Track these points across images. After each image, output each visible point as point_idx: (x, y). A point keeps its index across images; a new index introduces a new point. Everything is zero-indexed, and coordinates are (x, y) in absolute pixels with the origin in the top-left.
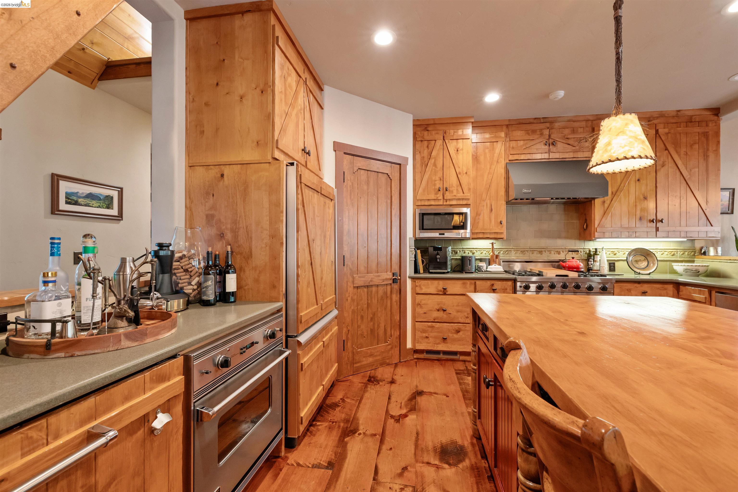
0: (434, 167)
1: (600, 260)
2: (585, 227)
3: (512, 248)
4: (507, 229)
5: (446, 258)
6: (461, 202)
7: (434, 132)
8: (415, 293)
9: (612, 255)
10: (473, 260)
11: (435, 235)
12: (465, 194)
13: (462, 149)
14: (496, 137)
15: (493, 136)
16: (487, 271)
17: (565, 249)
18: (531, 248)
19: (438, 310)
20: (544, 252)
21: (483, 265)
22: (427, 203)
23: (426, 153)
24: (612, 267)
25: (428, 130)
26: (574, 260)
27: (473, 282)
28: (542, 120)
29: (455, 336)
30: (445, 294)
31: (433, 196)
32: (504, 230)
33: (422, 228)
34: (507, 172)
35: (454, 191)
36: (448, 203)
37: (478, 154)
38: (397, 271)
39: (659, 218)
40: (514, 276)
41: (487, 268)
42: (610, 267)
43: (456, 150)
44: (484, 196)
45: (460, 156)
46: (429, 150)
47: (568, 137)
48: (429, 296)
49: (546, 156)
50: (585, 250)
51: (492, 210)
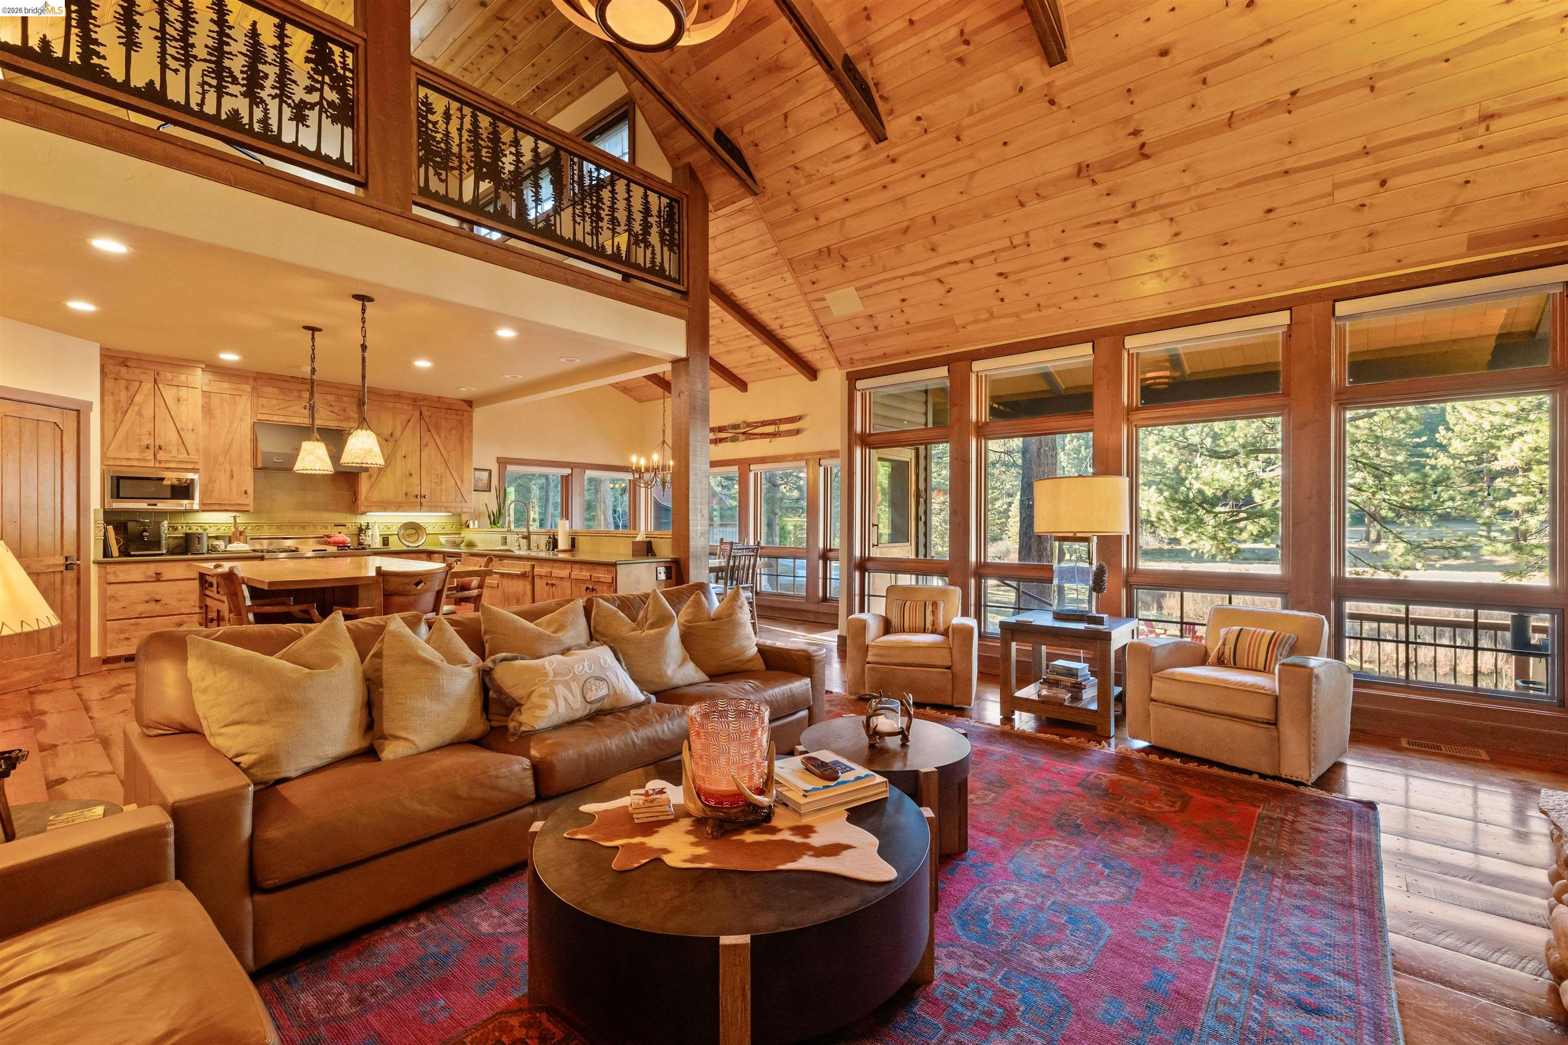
0: (138, 417)
1: (372, 535)
2: (353, 500)
3: (263, 523)
4: (255, 500)
5: (159, 536)
6: (185, 466)
7: (137, 371)
8: (105, 583)
9: (387, 529)
10: (205, 539)
11: (143, 505)
12: (191, 457)
13: (186, 400)
14: (238, 390)
15: (234, 387)
16: (227, 550)
17: (331, 523)
18: (290, 522)
19: (147, 602)
20: (308, 527)
21: (221, 544)
22: (124, 463)
23: (123, 396)
24: (385, 541)
25: (127, 366)
26: (340, 535)
28: (300, 380)
30: (159, 580)
31: (136, 454)
32: (250, 501)
33: (117, 495)
34: (255, 434)
35: (173, 451)
36: (163, 465)
37: (210, 407)
38: (73, 554)
39: (423, 494)
40: (261, 554)
41: (226, 547)
43: (177, 400)
44: (221, 458)
45: (183, 408)
46: (130, 393)
47: (333, 404)
48: (129, 585)
49: (306, 420)
50: (355, 524)
51: (232, 477)
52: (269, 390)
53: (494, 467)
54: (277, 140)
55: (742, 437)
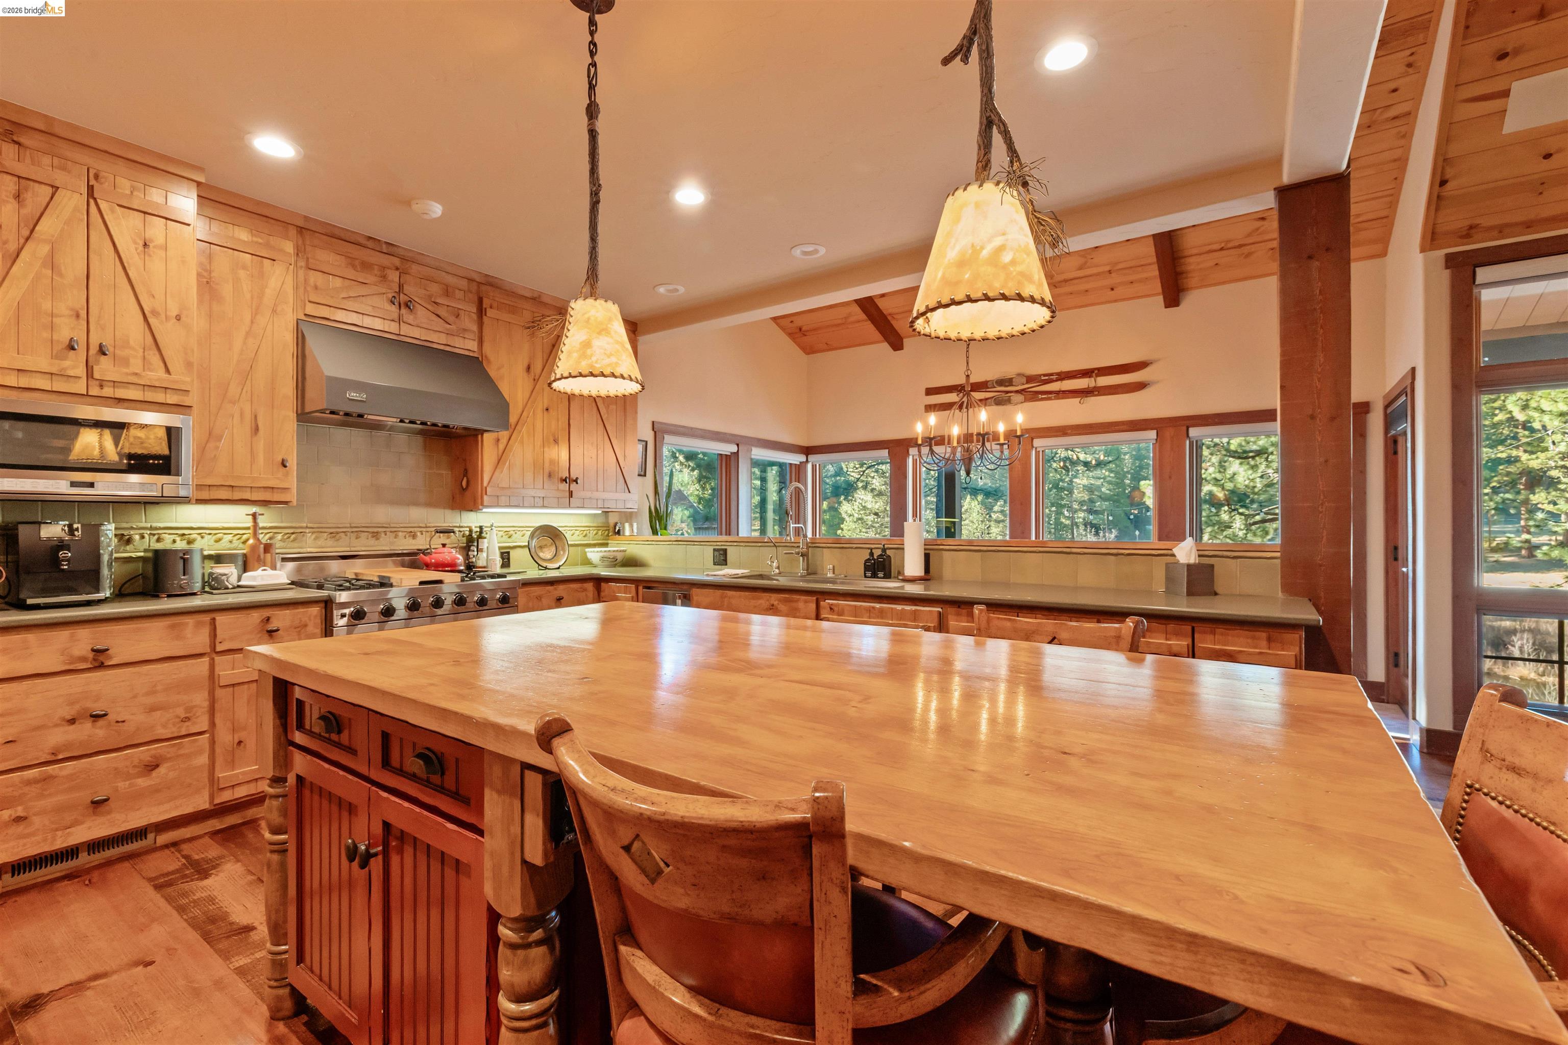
0: (46, 272)
1: (487, 548)
2: (464, 483)
3: (307, 527)
4: (300, 479)
5: (98, 557)
6: (159, 397)
7: (45, 159)
10: (196, 560)
11: (54, 485)
12: (173, 377)
13: (163, 247)
14: (267, 245)
15: (260, 241)
16: (239, 586)
17: (426, 527)
18: (353, 525)
19: (71, 721)
20: (383, 535)
21: (230, 572)
22: (12, 381)
24: (506, 559)
25: (17, 143)
26: (445, 550)
27: (207, 618)
28: (384, 246)
29: (142, 782)
30: (101, 666)
31: (40, 363)
32: (292, 482)
34: (301, 340)
35: (132, 361)
36: (108, 391)
37: (213, 274)
39: (573, 476)
40: (324, 593)
41: (239, 579)
42: (503, 559)
43: (141, 243)
44: (234, 390)
45: (156, 265)
46: (25, 211)
47: (437, 301)
48: (27, 683)
49: (393, 327)
50: (461, 529)
51: (257, 429)
52: (326, 257)
53: (649, 436)
55: (1020, 397)
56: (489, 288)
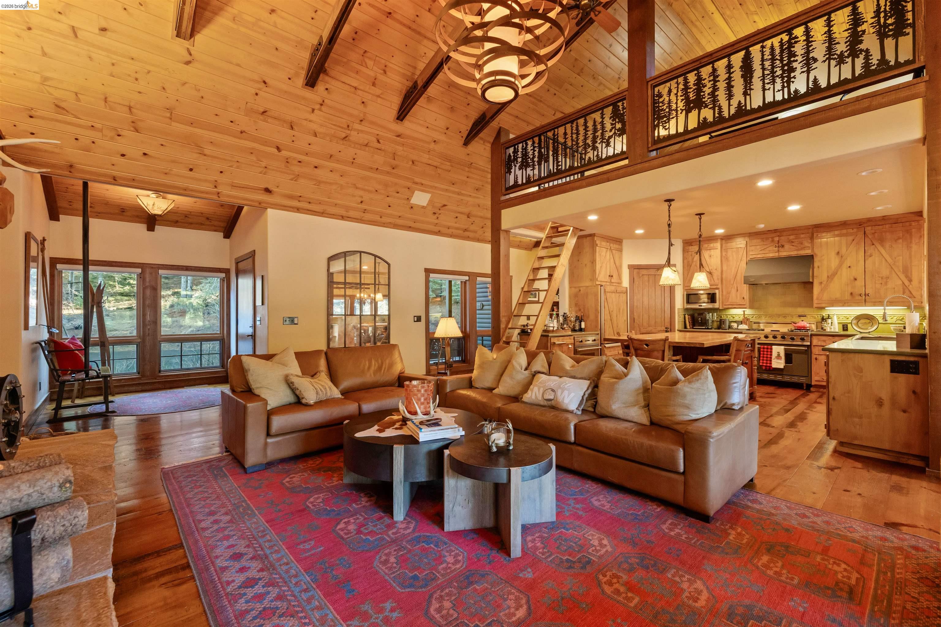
0: (695, 267)
1: (832, 323)
3: (762, 315)
4: (750, 302)
5: (707, 320)
6: (713, 287)
7: (695, 246)
9: (844, 319)
10: (728, 322)
11: (698, 306)
12: (716, 282)
13: (713, 256)
18: (777, 314)
21: (735, 325)
22: (690, 288)
23: (690, 259)
24: (845, 327)
25: (692, 245)
26: (803, 322)
28: (774, 231)
32: (746, 303)
33: (688, 302)
34: (748, 267)
37: (728, 256)
38: (669, 326)
39: (867, 293)
41: (738, 327)
42: (843, 328)
43: (709, 256)
44: (732, 282)
45: (712, 260)
46: (693, 257)
47: (793, 241)
49: (777, 254)
51: (737, 290)
52: (756, 241)
54: (600, 159)
56: (817, 229)
